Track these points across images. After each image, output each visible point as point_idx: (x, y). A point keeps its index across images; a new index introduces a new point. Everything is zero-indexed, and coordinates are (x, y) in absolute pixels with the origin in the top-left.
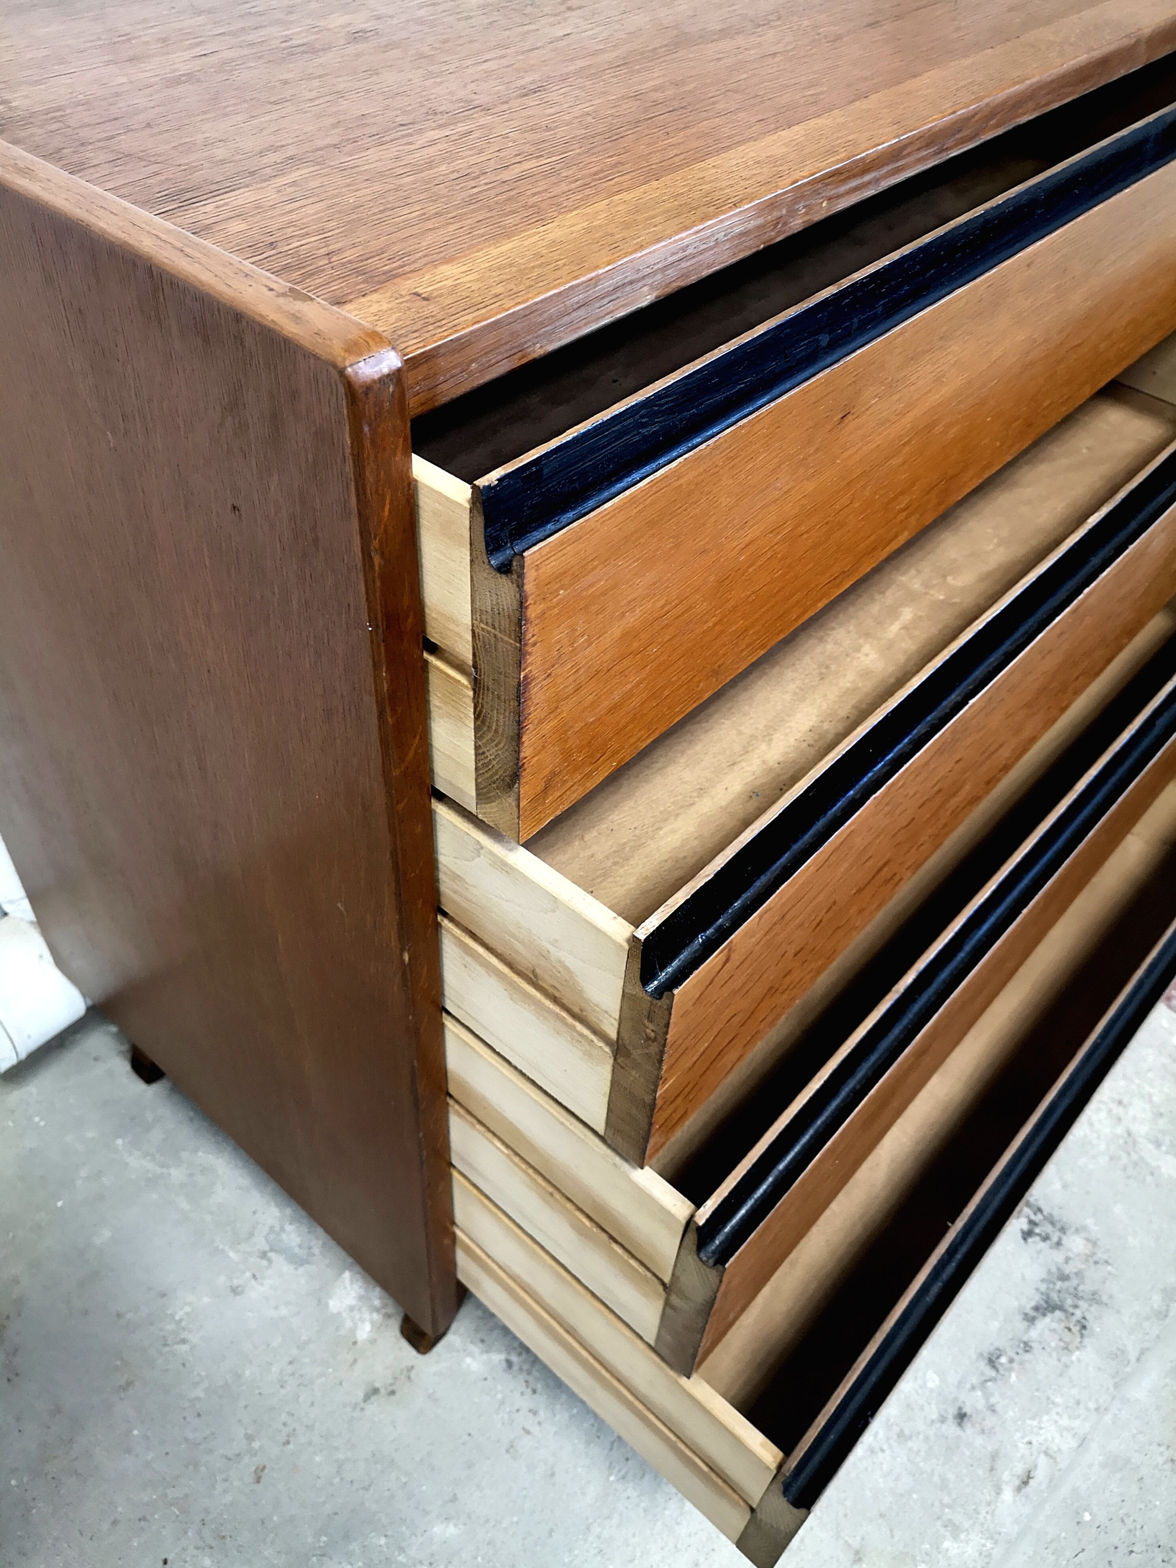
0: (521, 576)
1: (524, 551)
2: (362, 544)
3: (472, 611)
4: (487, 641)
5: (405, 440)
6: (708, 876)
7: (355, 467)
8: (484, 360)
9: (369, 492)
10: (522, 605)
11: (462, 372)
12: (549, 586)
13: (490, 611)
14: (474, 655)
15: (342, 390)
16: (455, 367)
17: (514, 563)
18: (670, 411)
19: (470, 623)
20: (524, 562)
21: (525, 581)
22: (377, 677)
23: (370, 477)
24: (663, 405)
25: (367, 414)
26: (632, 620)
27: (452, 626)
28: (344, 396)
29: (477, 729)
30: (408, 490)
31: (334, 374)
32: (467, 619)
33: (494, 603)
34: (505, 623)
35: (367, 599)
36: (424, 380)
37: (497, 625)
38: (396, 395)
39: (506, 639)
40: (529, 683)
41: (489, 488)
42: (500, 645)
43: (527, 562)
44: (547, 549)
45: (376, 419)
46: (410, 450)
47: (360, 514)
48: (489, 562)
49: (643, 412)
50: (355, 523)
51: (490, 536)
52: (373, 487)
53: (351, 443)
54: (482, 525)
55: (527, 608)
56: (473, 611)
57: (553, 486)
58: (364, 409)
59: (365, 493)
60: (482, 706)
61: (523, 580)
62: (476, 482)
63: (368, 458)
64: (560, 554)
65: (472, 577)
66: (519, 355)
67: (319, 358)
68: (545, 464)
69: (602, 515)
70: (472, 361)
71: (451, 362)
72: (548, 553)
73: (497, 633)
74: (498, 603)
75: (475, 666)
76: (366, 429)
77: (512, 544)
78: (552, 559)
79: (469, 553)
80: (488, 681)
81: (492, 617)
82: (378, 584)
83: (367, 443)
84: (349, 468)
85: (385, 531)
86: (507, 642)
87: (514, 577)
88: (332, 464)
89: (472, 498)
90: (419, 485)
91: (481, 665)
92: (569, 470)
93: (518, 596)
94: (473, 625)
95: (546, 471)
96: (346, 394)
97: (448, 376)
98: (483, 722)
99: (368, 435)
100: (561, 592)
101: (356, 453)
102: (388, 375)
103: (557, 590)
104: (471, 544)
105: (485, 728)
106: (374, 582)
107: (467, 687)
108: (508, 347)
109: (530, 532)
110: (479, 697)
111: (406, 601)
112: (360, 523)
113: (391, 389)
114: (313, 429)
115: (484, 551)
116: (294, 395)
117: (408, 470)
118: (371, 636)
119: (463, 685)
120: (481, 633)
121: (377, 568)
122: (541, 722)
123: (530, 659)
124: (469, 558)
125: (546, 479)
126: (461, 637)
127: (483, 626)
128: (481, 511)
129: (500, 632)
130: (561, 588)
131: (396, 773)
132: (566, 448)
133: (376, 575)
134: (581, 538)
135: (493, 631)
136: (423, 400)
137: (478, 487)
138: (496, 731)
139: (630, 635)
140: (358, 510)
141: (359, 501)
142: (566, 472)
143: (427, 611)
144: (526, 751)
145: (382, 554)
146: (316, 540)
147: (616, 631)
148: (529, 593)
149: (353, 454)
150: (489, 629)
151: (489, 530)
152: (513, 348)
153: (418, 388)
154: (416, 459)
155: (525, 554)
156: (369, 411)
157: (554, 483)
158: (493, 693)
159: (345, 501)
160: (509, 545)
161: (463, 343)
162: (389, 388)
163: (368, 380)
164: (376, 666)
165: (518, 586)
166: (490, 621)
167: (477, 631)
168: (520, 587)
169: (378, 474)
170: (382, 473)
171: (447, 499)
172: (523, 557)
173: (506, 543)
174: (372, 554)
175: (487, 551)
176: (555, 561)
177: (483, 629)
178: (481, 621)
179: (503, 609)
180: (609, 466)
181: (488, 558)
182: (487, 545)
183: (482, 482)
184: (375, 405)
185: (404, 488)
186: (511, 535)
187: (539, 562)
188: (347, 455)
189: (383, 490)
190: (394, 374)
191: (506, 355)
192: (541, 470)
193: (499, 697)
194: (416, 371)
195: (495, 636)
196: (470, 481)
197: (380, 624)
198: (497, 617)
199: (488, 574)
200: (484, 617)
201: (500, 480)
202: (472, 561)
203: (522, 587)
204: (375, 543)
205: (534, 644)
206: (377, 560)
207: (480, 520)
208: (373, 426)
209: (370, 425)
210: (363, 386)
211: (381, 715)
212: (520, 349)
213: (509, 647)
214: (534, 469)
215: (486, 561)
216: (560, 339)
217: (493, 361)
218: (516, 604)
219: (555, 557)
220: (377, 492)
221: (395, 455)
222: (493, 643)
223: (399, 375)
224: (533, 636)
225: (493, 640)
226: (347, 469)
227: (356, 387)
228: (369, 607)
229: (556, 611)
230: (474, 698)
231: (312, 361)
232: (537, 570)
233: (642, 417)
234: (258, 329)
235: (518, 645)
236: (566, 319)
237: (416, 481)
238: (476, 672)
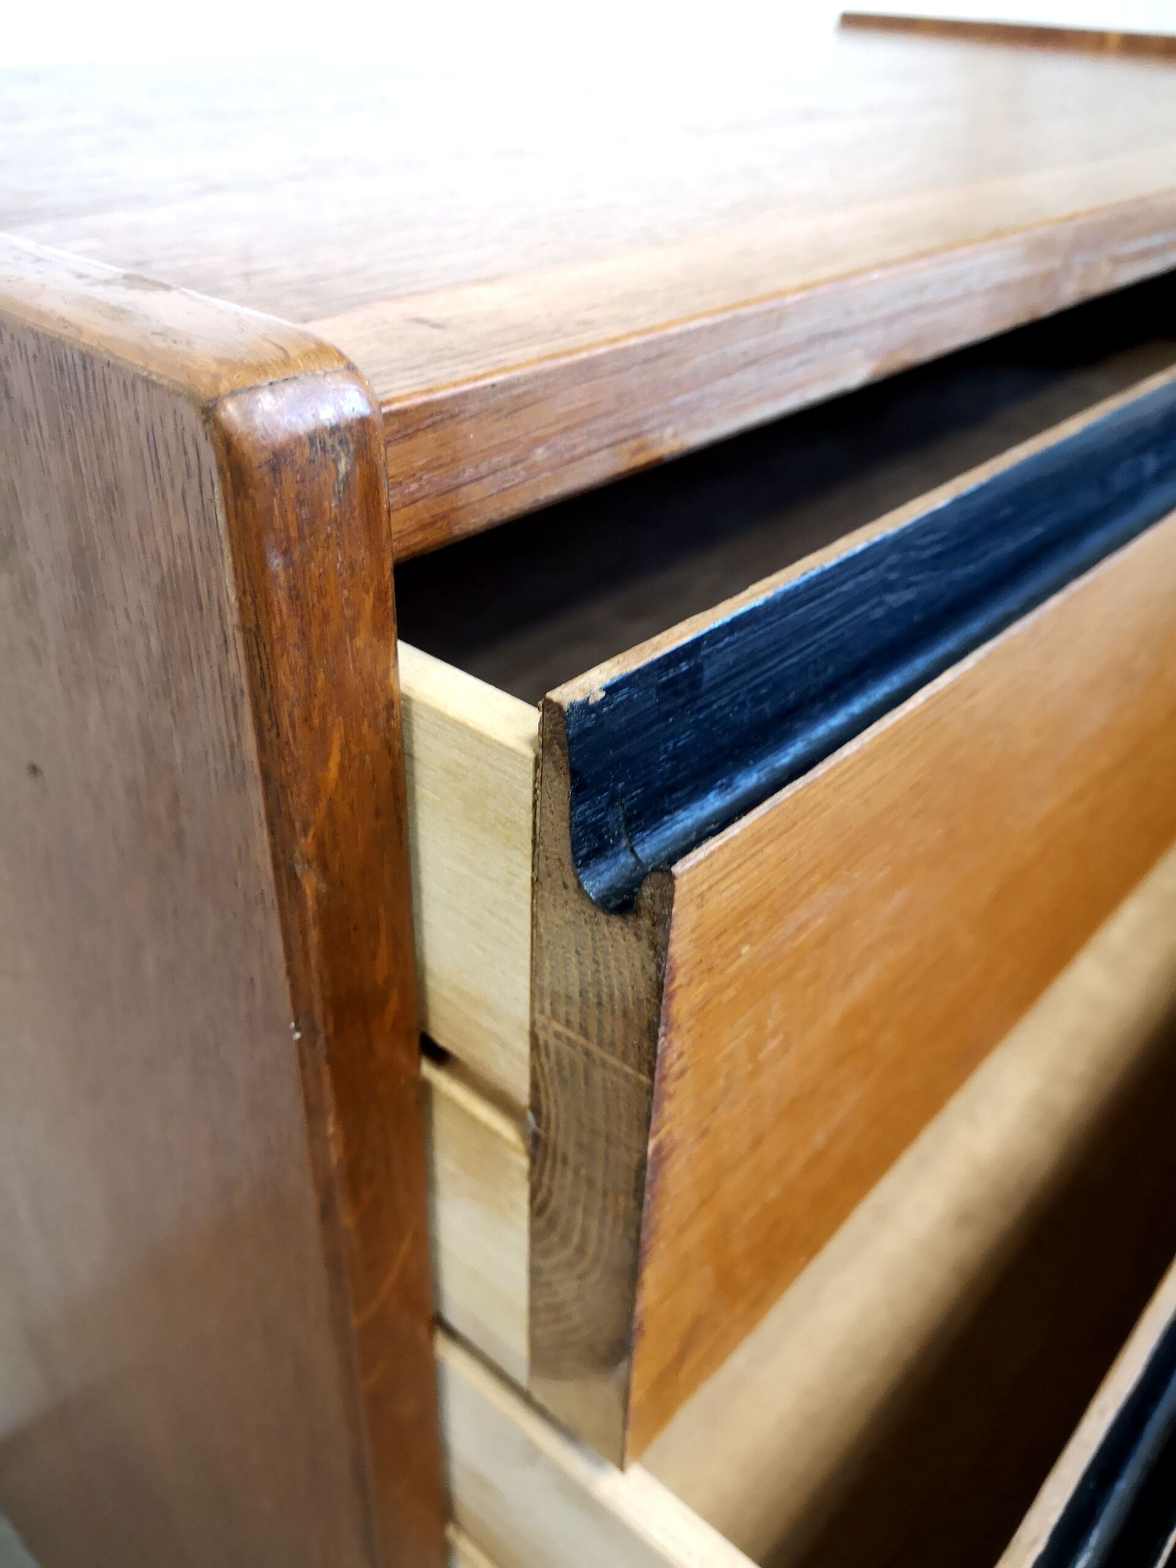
0: (662, 921)
1: (673, 859)
2: (273, 846)
3: (532, 993)
4: (566, 1062)
5: (380, 597)
6: (1035, 1541)
7: (249, 658)
8: (563, 442)
9: (286, 721)
10: (659, 989)
11: (514, 464)
12: (723, 939)
13: (576, 995)
14: (535, 1087)
15: (210, 458)
16: (499, 449)
17: (647, 891)
18: (937, 562)
19: (526, 1018)
20: (673, 890)
21: (673, 935)
22: (314, 1134)
23: (288, 683)
24: (924, 548)
25: (278, 523)
26: (861, 986)
27: (485, 1021)
28: (215, 477)
29: (535, 1236)
30: (388, 721)
31: (191, 418)
32: (519, 1008)
33: (589, 978)
34: (614, 1028)
35: (290, 972)
36: (427, 468)
37: (593, 1029)
38: (357, 479)
39: (615, 1062)
40: (666, 1158)
41: (584, 708)
42: (598, 1075)
43: (682, 888)
44: (727, 854)
45: (301, 538)
46: (393, 627)
47: (266, 777)
48: (580, 885)
49: (893, 559)
50: (256, 795)
51: (583, 823)
52: (297, 713)
53: (239, 599)
54: (567, 800)
55: (671, 997)
56: (535, 993)
57: (721, 708)
58: (270, 509)
59: (277, 724)
60: (550, 1192)
61: (667, 932)
62: (555, 695)
63: (282, 638)
64: (750, 865)
65: (534, 917)
66: (633, 444)
67: (154, 384)
68: (708, 656)
69: (838, 771)
70: (538, 442)
71: (492, 436)
72: (726, 865)
73: (593, 1047)
74: (598, 982)
75: (536, 1108)
76: (276, 562)
77: (631, 839)
78: (734, 877)
79: (528, 863)
80: (564, 1140)
81: (581, 1011)
82: (314, 936)
83: (280, 597)
84: (236, 664)
85: (330, 814)
86: (616, 1071)
87: (645, 922)
88: (199, 658)
89: (542, 733)
90: (414, 708)
91: (550, 1107)
92: (754, 672)
93: (652, 969)
94: (533, 1024)
95: (707, 674)
96: (220, 469)
97: (484, 468)
98: (552, 1224)
99: (282, 579)
100: (745, 950)
101: (251, 624)
102: (334, 430)
103: (736, 948)
104: (534, 842)
105: (554, 1238)
106: (304, 933)
107: (515, 1149)
108: (610, 422)
109: (670, 812)
110: (541, 1173)
111: (382, 968)
112: (266, 796)
113: (343, 467)
114: (155, 579)
115: (567, 857)
116: (112, 495)
117: (386, 673)
118: (301, 1052)
119: (506, 1142)
120: (553, 1042)
121: (310, 903)
122: (682, 1229)
123: (669, 1108)
124: (528, 874)
125: (711, 690)
126: (504, 1045)
127: (560, 1028)
128: (563, 762)
129: (600, 1043)
130: (743, 941)
131: (355, 1321)
132: (749, 623)
133: (310, 914)
134: (794, 824)
135: (582, 1040)
136: (426, 516)
137: (559, 706)
138: (581, 1250)
139: (857, 1016)
140: (261, 765)
141: (262, 745)
142: (749, 675)
143: (431, 983)
144: (649, 1296)
145: (324, 867)
146: (179, 836)
147: (833, 1015)
148: (678, 961)
149: (244, 629)
150: (571, 1034)
151: (582, 808)
152: (623, 427)
153: (414, 486)
154: (405, 651)
155: (678, 869)
156: (283, 515)
157: (722, 702)
158: (577, 1172)
159: (232, 746)
160: (624, 843)
161: (519, 396)
162: (336, 462)
163: (280, 437)
164: (313, 1112)
165: (653, 946)
166: (576, 1019)
167: (542, 1036)
168: (659, 948)
169: (310, 681)
170: (321, 677)
171: (479, 737)
172: (672, 878)
173: (618, 839)
174: (299, 869)
175: (575, 860)
176: (738, 881)
177: (557, 1035)
178: (554, 1015)
179: (611, 996)
180: (826, 668)
181: (577, 876)
182: (575, 845)
183: (568, 694)
184: (301, 503)
185: (376, 715)
186: (628, 821)
187: (705, 886)
188: (230, 631)
189: (324, 718)
190: (349, 427)
191: (607, 441)
192: (698, 669)
193: (590, 1182)
194: (408, 445)
195: (587, 1053)
196: (532, 695)
197: (319, 1023)
198: (594, 1012)
199: (578, 913)
200: (562, 1010)
201: (611, 690)
202: (535, 882)
203: (665, 947)
204: (306, 844)
205: (681, 1074)
206: (311, 883)
207: (560, 788)
208: (296, 555)
209: (286, 553)
210: (264, 448)
211: (326, 1212)
212: (635, 431)
213: (622, 1082)
214: (684, 667)
215: (571, 882)
216: (709, 423)
217: (581, 450)
218: (644, 989)
219: (740, 872)
220: (307, 719)
221: (353, 633)
222: (580, 1067)
223: (364, 432)
224: (681, 1055)
225: (580, 1060)
226: (233, 666)
227: (246, 447)
228: (293, 987)
229: (731, 993)
230: (531, 1173)
231: (141, 394)
232: (700, 906)
233: (891, 568)
234: (31, 345)
235: (644, 1079)
236: (722, 384)
237: (408, 699)
238: (538, 1124)
